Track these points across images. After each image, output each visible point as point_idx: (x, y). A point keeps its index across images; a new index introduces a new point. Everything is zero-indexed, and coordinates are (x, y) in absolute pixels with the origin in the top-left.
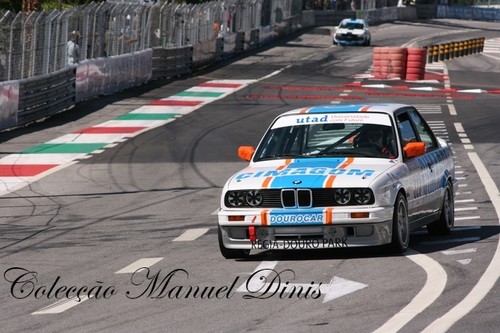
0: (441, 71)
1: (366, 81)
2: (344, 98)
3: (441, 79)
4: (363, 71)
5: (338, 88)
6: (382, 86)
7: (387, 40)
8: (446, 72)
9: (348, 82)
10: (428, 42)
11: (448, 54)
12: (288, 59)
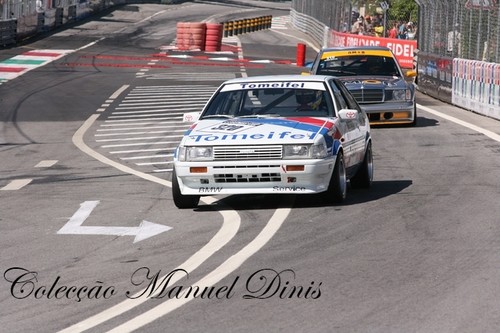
0: (236, 44)
1: (171, 52)
2: (152, 66)
3: (235, 51)
4: (168, 43)
5: (146, 58)
6: (185, 56)
7: (189, 16)
8: (239, 45)
9: (155, 52)
10: (224, 19)
11: (241, 29)
12: (101, 32)
